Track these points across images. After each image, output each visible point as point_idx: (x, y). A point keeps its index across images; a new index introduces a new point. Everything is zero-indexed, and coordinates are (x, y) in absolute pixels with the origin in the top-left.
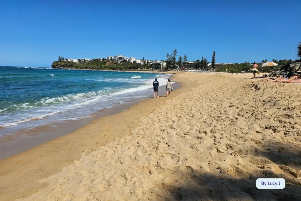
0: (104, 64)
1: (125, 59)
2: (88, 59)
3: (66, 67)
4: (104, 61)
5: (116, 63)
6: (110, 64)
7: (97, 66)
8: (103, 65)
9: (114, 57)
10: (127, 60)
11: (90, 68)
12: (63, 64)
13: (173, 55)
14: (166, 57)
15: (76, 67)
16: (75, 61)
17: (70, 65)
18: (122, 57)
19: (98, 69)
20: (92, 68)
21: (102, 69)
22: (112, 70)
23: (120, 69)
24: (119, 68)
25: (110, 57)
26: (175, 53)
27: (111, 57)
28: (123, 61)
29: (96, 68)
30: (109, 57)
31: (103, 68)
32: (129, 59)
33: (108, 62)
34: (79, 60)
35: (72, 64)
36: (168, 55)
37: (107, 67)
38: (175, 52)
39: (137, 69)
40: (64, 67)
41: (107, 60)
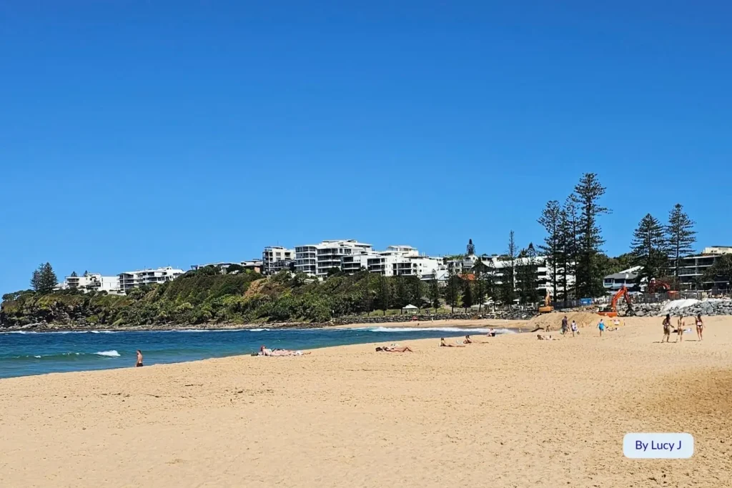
0: (233, 293)
1: (351, 259)
2: (170, 272)
3: (60, 319)
4: (237, 278)
5: (296, 283)
6: (268, 288)
7: (196, 303)
8: (230, 300)
9: (298, 249)
10: (364, 263)
11: (162, 320)
12: (45, 302)
13: (580, 213)
14: (543, 228)
15: (107, 314)
16: (110, 284)
17: (76, 310)
18: (334, 250)
19: (201, 320)
20: (172, 319)
21: (218, 322)
22: (268, 322)
23: (308, 316)
24: (305, 309)
25: (278, 254)
26: (589, 199)
27: (283, 252)
28: (338, 266)
29: (190, 314)
30: (274, 251)
31: (222, 311)
32: (371, 255)
33: (258, 281)
34: (126, 279)
35: (86, 303)
36: (551, 213)
37: (246, 306)
38: (589, 191)
39: (401, 307)
40: (49, 320)
41: (261, 267)
